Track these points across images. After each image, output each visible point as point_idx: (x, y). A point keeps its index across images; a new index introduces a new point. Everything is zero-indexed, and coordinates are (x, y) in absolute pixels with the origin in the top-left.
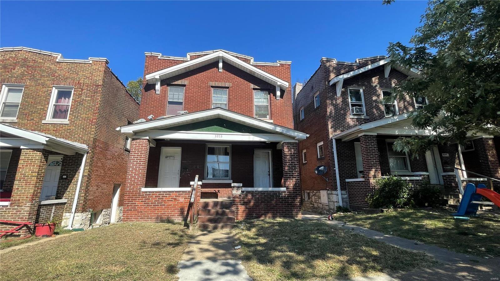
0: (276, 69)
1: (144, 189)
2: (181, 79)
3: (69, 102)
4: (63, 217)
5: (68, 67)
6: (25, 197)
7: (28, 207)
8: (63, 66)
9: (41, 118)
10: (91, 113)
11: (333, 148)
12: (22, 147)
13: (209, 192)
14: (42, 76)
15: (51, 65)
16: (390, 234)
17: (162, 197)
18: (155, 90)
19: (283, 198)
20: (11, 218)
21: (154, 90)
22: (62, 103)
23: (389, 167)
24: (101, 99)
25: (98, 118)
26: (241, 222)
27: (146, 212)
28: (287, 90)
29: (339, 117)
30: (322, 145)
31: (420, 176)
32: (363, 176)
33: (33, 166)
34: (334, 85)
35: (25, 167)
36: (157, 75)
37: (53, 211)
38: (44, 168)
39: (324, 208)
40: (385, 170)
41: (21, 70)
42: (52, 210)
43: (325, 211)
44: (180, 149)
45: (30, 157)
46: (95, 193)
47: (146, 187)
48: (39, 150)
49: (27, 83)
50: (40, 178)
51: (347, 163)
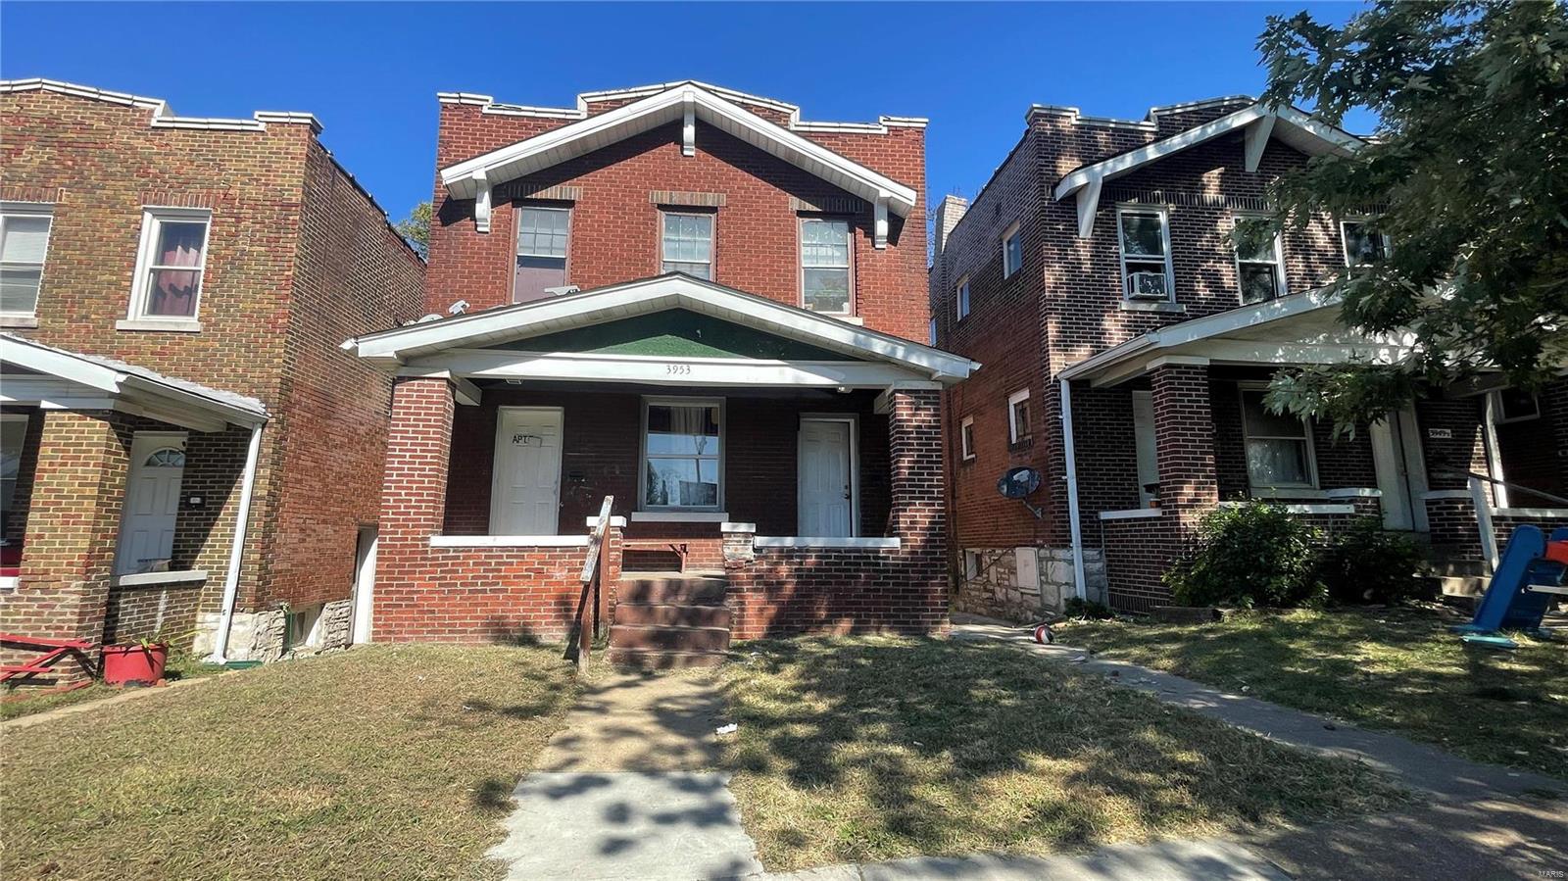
0: (876, 146)
1: (438, 541)
2: (558, 183)
3: (196, 262)
4: (198, 626)
5: (190, 143)
6: (65, 561)
7: (75, 592)
8: (171, 140)
9: (113, 312)
10: (270, 296)
11: (1061, 409)
12: (45, 404)
13: (655, 549)
14: (107, 176)
15: (133, 138)
16: (1239, 692)
17: (497, 564)
18: (474, 219)
19: (888, 571)
20: (24, 628)
21: (471, 220)
22: (179, 265)
23: (1246, 471)
24: (300, 249)
25: (293, 314)
26: (751, 647)
27: (447, 612)
28: (913, 215)
29: (1085, 306)
30: (1027, 400)
31: (1352, 500)
32: (1157, 502)
33: (84, 465)
34: (1072, 199)
35: (59, 468)
36: (478, 168)
37: (162, 607)
38: (119, 470)
39: (1025, 604)
40: (1232, 481)
41: (41, 157)
42: (158, 604)
43: (1029, 614)
44: (559, 413)
45: (74, 436)
46: (295, 550)
47: (445, 533)
48: (100, 415)
49: (60, 200)
50: (111, 505)
51: (1106, 460)
